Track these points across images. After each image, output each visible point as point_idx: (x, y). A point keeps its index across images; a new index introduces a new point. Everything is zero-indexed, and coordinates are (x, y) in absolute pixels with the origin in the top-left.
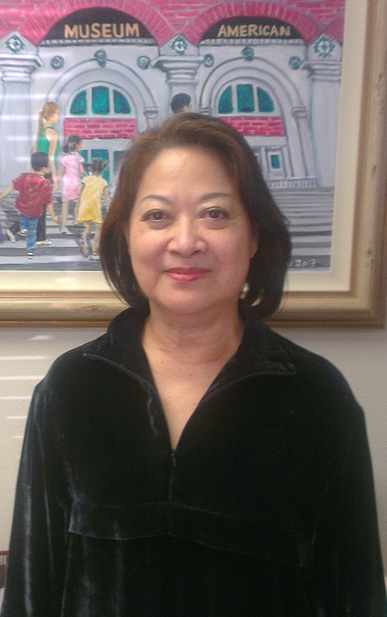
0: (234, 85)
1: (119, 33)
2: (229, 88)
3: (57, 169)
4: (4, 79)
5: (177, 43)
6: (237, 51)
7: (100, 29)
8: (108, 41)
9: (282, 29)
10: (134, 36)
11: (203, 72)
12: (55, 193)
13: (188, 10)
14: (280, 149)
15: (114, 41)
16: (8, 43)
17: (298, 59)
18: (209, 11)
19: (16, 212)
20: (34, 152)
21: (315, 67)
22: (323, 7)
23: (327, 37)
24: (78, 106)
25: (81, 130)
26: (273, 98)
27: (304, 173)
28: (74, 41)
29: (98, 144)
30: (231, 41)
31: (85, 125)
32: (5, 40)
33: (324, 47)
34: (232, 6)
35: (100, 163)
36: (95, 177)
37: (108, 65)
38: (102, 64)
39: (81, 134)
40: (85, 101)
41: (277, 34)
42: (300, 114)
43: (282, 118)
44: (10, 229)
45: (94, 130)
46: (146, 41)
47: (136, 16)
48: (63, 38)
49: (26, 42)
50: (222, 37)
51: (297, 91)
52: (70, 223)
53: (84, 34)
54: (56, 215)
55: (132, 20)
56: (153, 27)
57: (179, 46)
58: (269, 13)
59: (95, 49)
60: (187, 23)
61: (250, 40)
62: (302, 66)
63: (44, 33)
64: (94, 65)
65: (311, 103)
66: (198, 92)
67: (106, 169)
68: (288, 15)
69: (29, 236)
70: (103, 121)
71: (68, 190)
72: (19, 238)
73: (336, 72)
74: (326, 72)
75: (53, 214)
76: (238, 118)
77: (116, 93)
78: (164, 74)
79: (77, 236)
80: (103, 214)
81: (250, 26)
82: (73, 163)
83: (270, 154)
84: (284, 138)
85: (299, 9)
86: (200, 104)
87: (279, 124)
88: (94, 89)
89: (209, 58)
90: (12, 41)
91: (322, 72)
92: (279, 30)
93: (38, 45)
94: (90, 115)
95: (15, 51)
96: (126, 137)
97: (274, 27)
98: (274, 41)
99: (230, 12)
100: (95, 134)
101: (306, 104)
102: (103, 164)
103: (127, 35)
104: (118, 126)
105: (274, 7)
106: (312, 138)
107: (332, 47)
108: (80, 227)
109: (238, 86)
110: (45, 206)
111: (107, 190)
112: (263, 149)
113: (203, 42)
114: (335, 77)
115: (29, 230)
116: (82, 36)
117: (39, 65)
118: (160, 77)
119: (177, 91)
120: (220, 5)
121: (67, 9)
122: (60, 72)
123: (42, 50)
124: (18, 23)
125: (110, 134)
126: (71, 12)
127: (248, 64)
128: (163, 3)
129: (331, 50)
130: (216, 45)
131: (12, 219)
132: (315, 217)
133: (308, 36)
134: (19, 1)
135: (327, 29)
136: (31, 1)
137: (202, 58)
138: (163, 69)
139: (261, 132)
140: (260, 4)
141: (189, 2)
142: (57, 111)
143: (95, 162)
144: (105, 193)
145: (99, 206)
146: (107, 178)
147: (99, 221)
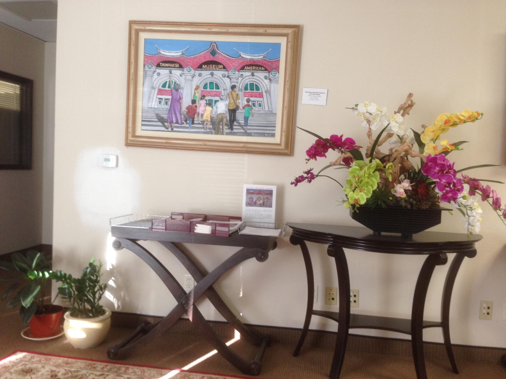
0: (249, 83)
1: (217, 67)
2: (247, 84)
3: (198, 104)
4: (186, 79)
5: (233, 71)
6: (249, 74)
7: (212, 66)
8: (214, 69)
9: (262, 68)
10: (222, 69)
11: (240, 79)
12: (197, 111)
13: (236, 62)
14: (261, 102)
15: (216, 69)
16: (187, 69)
17: (267, 76)
18: (242, 63)
20: (193, 99)
21: (271, 79)
22: (274, 63)
23: (275, 71)
24: (205, 87)
26: (259, 87)
27: (268, 109)
28: (205, 69)
29: (210, 98)
30: (248, 71)
31: (207, 92)
32: (186, 68)
33: (274, 73)
34: (249, 61)
35: (211, 103)
36: (209, 107)
37: (214, 76)
38: (212, 76)
39: (205, 95)
40: (207, 86)
42: (267, 92)
43: (262, 92)
44: (184, 121)
45: (210, 94)
46: (225, 70)
48: (202, 68)
49: (192, 69)
50: (246, 69)
51: (266, 85)
52: (201, 120)
53: (208, 67)
54: (197, 117)
55: (221, 64)
56: (227, 66)
57: (234, 72)
58: (259, 64)
59: (210, 72)
60: (236, 66)
61: (253, 71)
62: (268, 78)
63: (197, 67)
64: (210, 76)
65: (270, 89)
66: (239, 85)
67: (212, 105)
68: (264, 65)
70: (212, 91)
71: (201, 110)
72: (187, 124)
73: (277, 81)
74: (275, 80)
76: (250, 92)
77: (216, 84)
78: (229, 79)
79: (203, 124)
80: (210, 118)
81: (253, 67)
82: (203, 103)
83: (258, 103)
84: (263, 98)
85: (267, 63)
86: (239, 88)
87: (261, 94)
88: (210, 83)
89: (242, 75)
90: (188, 69)
91: (273, 80)
92: (261, 69)
93: (195, 70)
94: (208, 89)
95: (189, 71)
96: (218, 96)
97: (260, 68)
98: (260, 71)
99: (248, 63)
101: (269, 89)
103: (220, 68)
104: (216, 93)
105: (260, 62)
106: (270, 99)
107: (276, 73)
108: (204, 121)
109: (250, 83)
110: (194, 115)
112: (256, 101)
113: (240, 71)
114: (277, 82)
115: (190, 121)
116: (207, 68)
117: (195, 75)
118: (228, 80)
119: (233, 84)
120: (246, 61)
121: (203, 61)
122: (201, 77)
123: (196, 71)
124: (190, 64)
125: (214, 95)
126: (205, 61)
127: (253, 77)
128: (229, 60)
129: (276, 74)
130: (244, 72)
131: (185, 118)
132: (271, 122)
133: (269, 71)
134: (191, 58)
135: (275, 68)
136: (194, 58)
137: (240, 75)
138: (229, 78)
139: (256, 97)
140: (256, 61)
141: (237, 60)
142: (199, 88)
143: (209, 103)
144: (211, 112)
145: (210, 115)
146: (212, 107)
147: (209, 120)
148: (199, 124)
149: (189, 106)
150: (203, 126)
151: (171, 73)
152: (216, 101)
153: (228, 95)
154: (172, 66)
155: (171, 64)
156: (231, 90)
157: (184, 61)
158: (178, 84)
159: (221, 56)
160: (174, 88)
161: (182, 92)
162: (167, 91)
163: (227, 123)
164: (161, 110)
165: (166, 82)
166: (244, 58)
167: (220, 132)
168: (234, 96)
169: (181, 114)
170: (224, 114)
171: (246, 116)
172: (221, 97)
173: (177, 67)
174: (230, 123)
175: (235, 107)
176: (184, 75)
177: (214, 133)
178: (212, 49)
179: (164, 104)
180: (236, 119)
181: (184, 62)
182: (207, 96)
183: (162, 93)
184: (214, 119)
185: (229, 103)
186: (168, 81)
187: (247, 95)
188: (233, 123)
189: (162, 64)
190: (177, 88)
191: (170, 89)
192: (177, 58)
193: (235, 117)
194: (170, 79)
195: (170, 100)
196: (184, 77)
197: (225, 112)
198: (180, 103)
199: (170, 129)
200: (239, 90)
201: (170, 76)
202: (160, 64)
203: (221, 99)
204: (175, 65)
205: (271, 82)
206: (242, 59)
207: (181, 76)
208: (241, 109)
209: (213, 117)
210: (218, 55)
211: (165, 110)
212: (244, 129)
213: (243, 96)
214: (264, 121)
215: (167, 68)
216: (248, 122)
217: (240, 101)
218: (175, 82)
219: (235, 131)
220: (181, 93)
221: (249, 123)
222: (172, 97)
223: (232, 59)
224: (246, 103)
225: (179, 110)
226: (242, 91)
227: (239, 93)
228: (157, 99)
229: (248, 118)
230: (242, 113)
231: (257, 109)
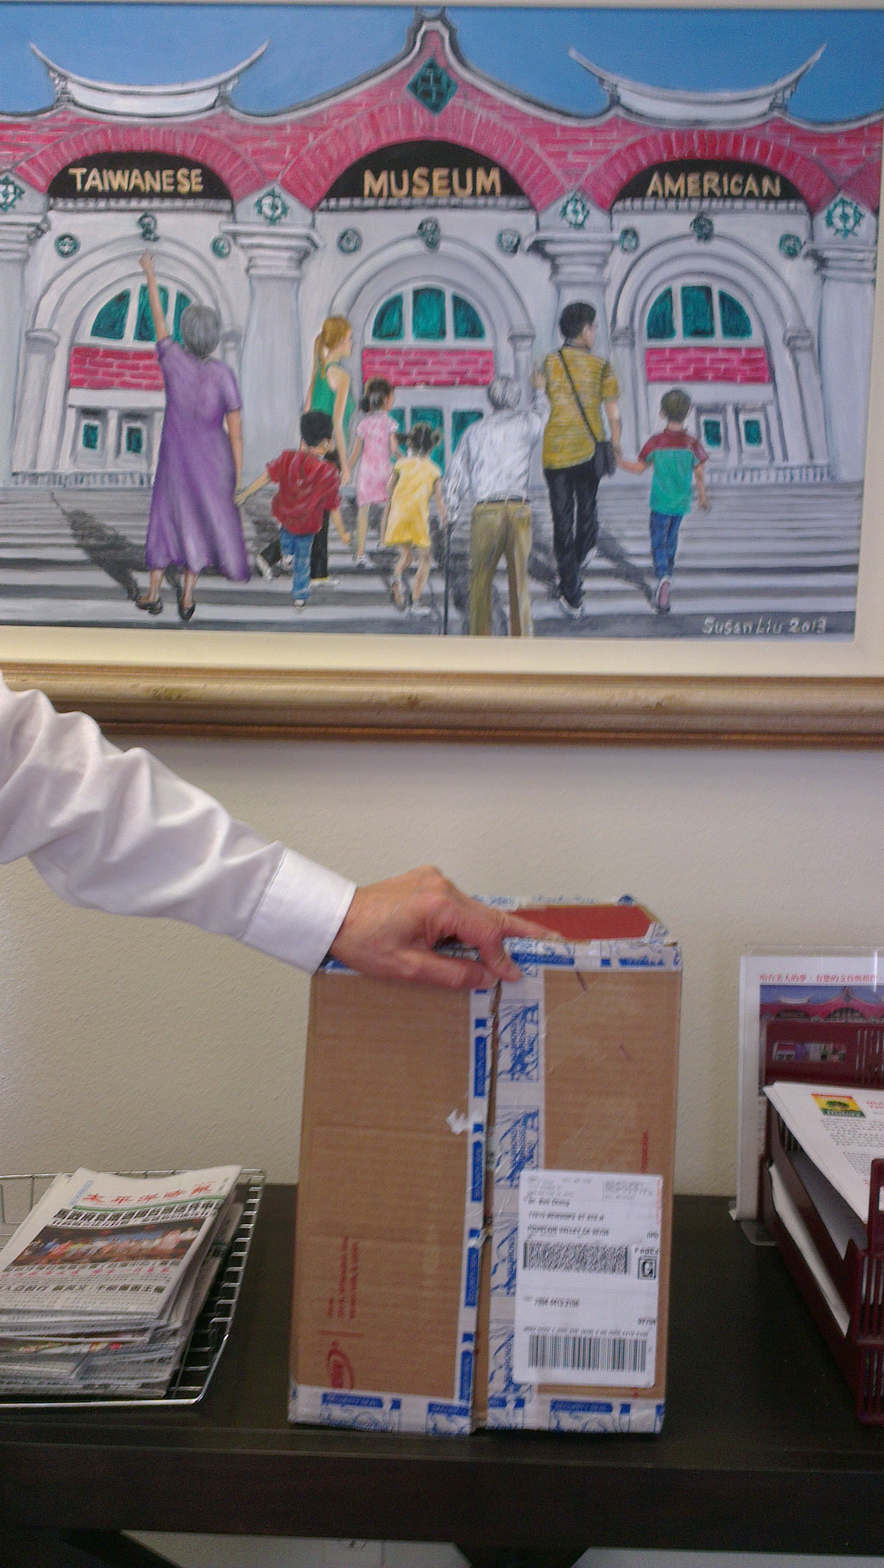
0: (677, 286)
1: (463, 185)
2: (668, 293)
3: (348, 441)
5: (570, 208)
6: (682, 223)
7: (429, 179)
8: (443, 201)
9: (766, 183)
10: (492, 194)
11: (619, 261)
12: (344, 488)
13: (591, 146)
14: (762, 408)
15: (454, 201)
16: (259, 204)
17: (797, 239)
18: (632, 147)
19: (273, 524)
20: (307, 409)
21: (827, 254)
22: (840, 143)
23: (848, 199)
24: (387, 322)
25: (392, 370)
26: (748, 311)
27: (806, 455)
28: (381, 202)
29: (423, 397)
30: (672, 204)
31: (400, 359)
32: (254, 199)
33: (844, 217)
34: (674, 139)
35: (428, 433)
36: (417, 459)
37: (443, 246)
38: (432, 245)
39: (392, 379)
40: (401, 316)
41: (756, 193)
42: (799, 343)
43: (767, 348)
44: (262, 554)
45: (419, 370)
46: (513, 202)
47: (496, 155)
48: (360, 195)
49: (292, 202)
50: (655, 195)
51: (794, 299)
52: (373, 546)
53: (400, 187)
54: (347, 530)
55: (488, 164)
56: (526, 177)
57: (575, 212)
58: (742, 153)
59: (418, 217)
60: (590, 170)
61: (706, 203)
62: (803, 251)
63: (325, 185)
64: (417, 246)
65: (819, 322)
66: (610, 302)
67: (439, 443)
68: (777, 158)
69: (298, 569)
70: (433, 353)
71: (369, 483)
72: (279, 573)
73: (867, 265)
74: (848, 264)
75: (342, 528)
76: (685, 349)
77: (457, 300)
78: (547, 265)
79: (385, 572)
80: (431, 530)
81: (707, 176)
82: (377, 432)
83: (743, 418)
84: (770, 387)
85: (798, 147)
86: (614, 320)
87: (762, 359)
88: (417, 293)
89: (629, 236)
90: (267, 199)
91: (841, 264)
92: (760, 185)
93: (314, 208)
94: (409, 340)
95: (273, 221)
96: (474, 383)
97: (750, 179)
98: (751, 204)
99: (670, 152)
100: (421, 378)
101: (811, 323)
102: (433, 435)
103: (479, 189)
104: (462, 363)
105: (751, 142)
106: (821, 384)
107: (859, 217)
108: (391, 554)
109: (684, 289)
110: (326, 514)
111: (440, 485)
112: (730, 408)
113: (619, 205)
114: (865, 273)
115: (297, 557)
116: (395, 191)
117: (316, 246)
118: (543, 269)
119: (571, 297)
120: (655, 138)
121: (367, 142)
122: (354, 259)
123: (322, 218)
124: (277, 167)
125: (444, 377)
126: (375, 146)
127: (702, 247)
128: (545, 132)
129: (857, 222)
130: (643, 211)
131: (265, 535)
132: (826, 538)
133: (813, 196)
134: (281, 127)
135: (850, 184)
136: (303, 126)
137: (616, 235)
138: (545, 256)
139: (727, 377)
140: (725, 135)
141: (593, 130)
142: (348, 335)
143: (419, 431)
144: (436, 491)
145: (426, 515)
146: (440, 459)
147: (425, 542)
148: (359, 571)
149: (288, 456)
150: (387, 584)
151: (148, 233)
152: (463, 420)
153: (544, 370)
154: (157, 188)
155: (148, 175)
156: (561, 341)
157: (239, 148)
158: (200, 311)
159: (483, 105)
160: (176, 338)
161: (231, 359)
162: (129, 362)
163: (541, 557)
164: (98, 485)
165: (123, 299)
166: (640, 115)
167: (495, 616)
168: (585, 377)
169: (235, 510)
170: (517, 500)
171: (664, 509)
172: (498, 389)
173: (191, 195)
174: (560, 560)
175: (587, 453)
176: (242, 247)
177: (458, 627)
178: (426, 59)
179: (118, 452)
180: (599, 534)
181: (236, 156)
182: (397, 384)
183: (99, 377)
184: (454, 535)
185: (549, 427)
186: (134, 287)
187: (668, 366)
188: (581, 555)
189: (85, 178)
190: (199, 336)
191: (150, 346)
192: (189, 130)
193: (588, 517)
194: (145, 273)
195: (159, 419)
196: (239, 258)
197: (526, 486)
198: (228, 440)
199: (170, 612)
200: (615, 339)
201: (145, 259)
202: (74, 177)
203: (498, 405)
204: (175, 176)
205: (824, 279)
206: (626, 123)
207: (217, 249)
208: (627, 467)
209: (451, 526)
210: (466, 97)
211: (129, 485)
212: (649, 595)
213: (641, 377)
214: (779, 538)
215: (123, 203)
216: (673, 544)
217: (619, 409)
218: (182, 299)
219: (591, 607)
220: (231, 373)
221: (683, 556)
222: (170, 401)
223: (564, 129)
224: (660, 424)
225: (223, 482)
226: (632, 344)
227: (612, 359)
228: (72, 414)
229: (675, 520)
230: (634, 488)
231: (733, 461)
